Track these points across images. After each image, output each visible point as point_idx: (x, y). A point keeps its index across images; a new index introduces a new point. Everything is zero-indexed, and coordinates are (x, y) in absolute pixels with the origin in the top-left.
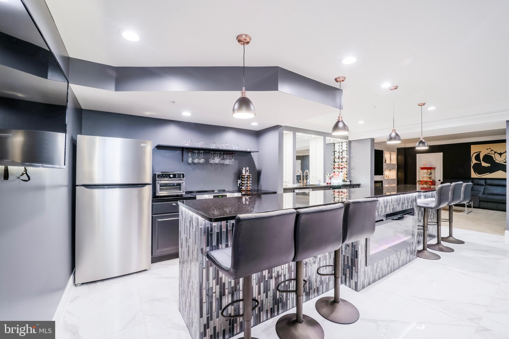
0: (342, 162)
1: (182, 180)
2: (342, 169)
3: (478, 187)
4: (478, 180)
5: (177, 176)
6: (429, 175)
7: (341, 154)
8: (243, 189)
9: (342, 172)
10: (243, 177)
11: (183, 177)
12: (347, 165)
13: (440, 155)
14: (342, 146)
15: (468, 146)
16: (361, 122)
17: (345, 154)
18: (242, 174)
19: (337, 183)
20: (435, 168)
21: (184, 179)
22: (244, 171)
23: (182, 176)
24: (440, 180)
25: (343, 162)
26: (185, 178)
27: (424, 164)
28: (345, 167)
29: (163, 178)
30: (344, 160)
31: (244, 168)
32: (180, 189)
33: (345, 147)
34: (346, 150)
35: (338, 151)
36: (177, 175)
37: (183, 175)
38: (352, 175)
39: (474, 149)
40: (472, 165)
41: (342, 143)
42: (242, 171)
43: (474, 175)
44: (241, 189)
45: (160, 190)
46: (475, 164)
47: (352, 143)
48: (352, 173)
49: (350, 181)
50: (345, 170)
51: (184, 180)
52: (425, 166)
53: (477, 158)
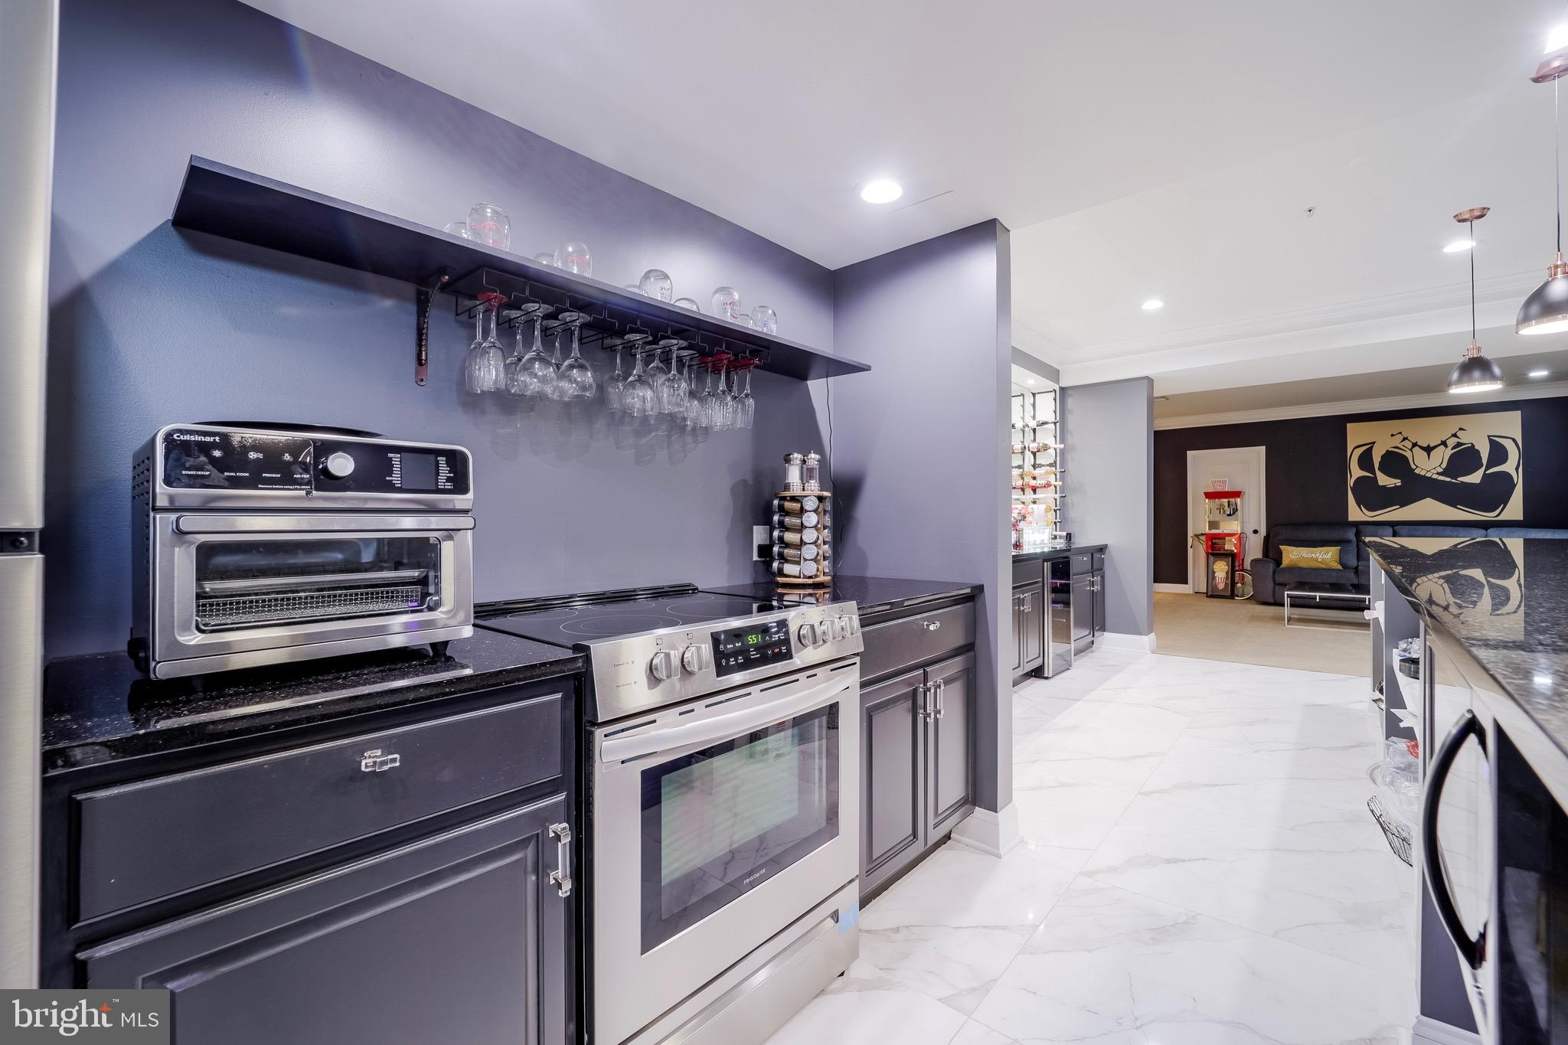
0: (1034, 466)
1: (443, 506)
2: (1034, 490)
4: (1367, 529)
5: (396, 469)
6: (1228, 515)
7: (1029, 435)
8: (790, 576)
9: (1034, 502)
10: (788, 505)
11: (460, 484)
12: (1056, 475)
13: (1258, 454)
14: (1034, 405)
15: (1338, 424)
16: (1153, 305)
17: (1047, 437)
18: (787, 487)
19: (1038, 542)
20: (1246, 492)
21: (461, 501)
22: (794, 475)
23: (444, 471)
24: (1255, 532)
25: (1040, 466)
26: (470, 495)
27: (1214, 483)
28: (1048, 485)
29: (235, 483)
30: (1044, 459)
31: (796, 455)
32: (426, 594)
33: (1047, 409)
34: (1054, 420)
35: (1019, 425)
36: (395, 457)
37: (456, 461)
38: (1073, 514)
39: (1356, 436)
40: (1351, 482)
41: (1034, 395)
42: (784, 474)
43: (1356, 513)
44: (780, 580)
45: (201, 610)
46: (1359, 480)
47: (1070, 396)
48: (1070, 505)
49: (1069, 537)
50: (1048, 496)
51: (466, 511)
52: (1219, 489)
53: (1365, 461)
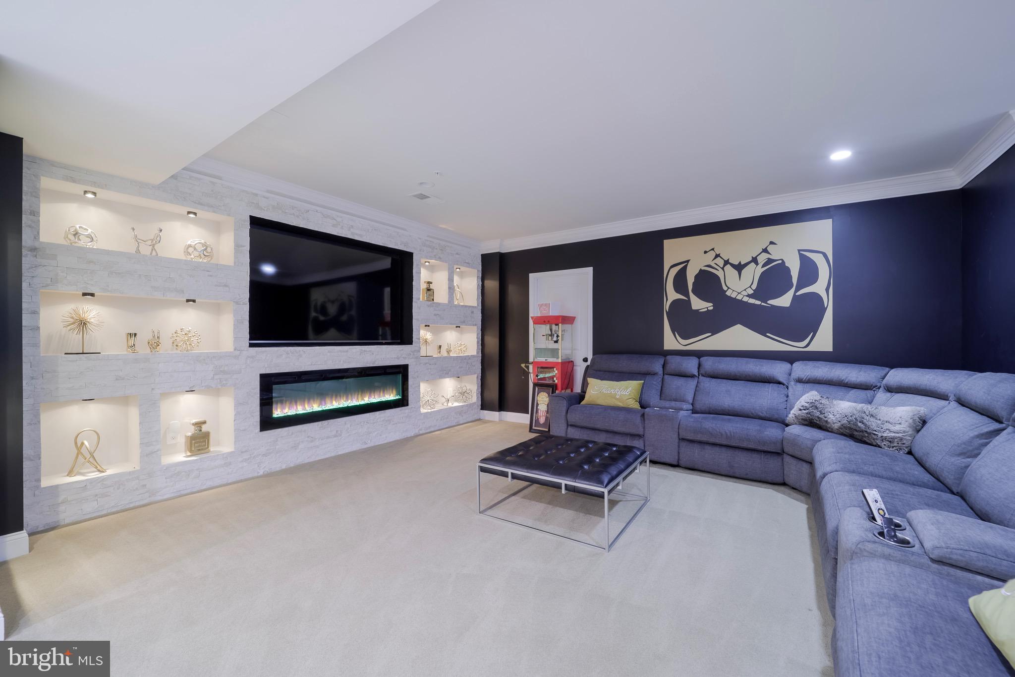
3: (679, 382)
4: (678, 359)
15: (656, 241)
20: (575, 317)
24: (586, 360)
53: (680, 282)
